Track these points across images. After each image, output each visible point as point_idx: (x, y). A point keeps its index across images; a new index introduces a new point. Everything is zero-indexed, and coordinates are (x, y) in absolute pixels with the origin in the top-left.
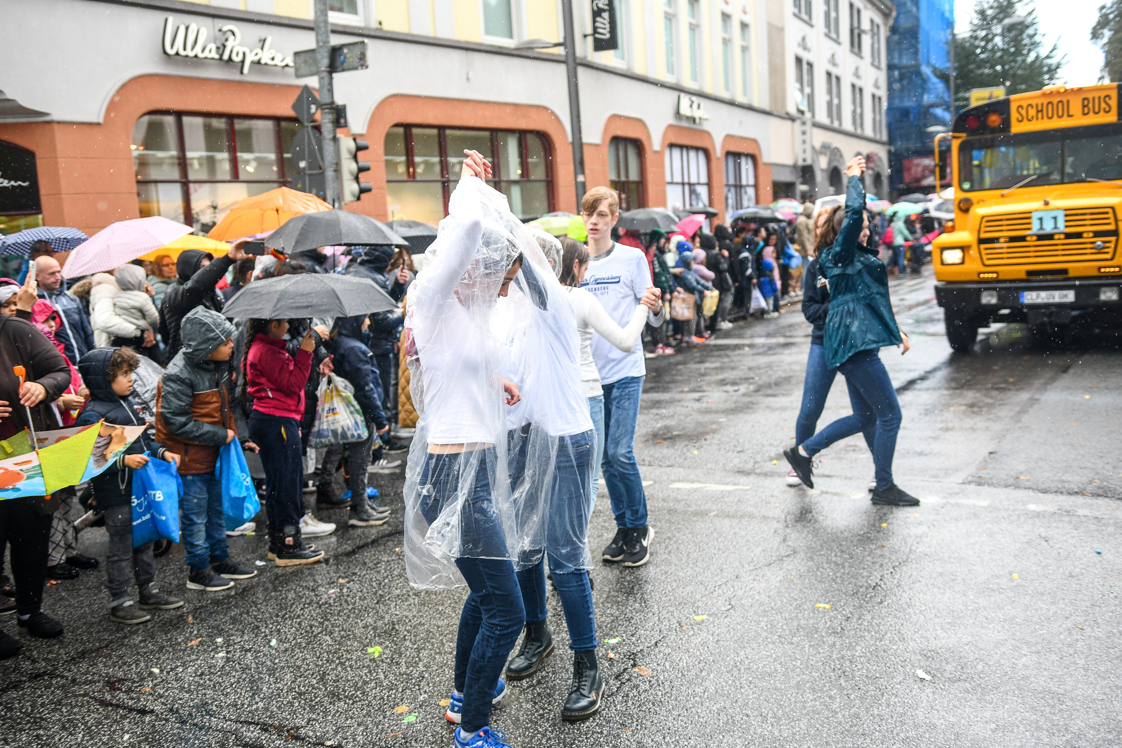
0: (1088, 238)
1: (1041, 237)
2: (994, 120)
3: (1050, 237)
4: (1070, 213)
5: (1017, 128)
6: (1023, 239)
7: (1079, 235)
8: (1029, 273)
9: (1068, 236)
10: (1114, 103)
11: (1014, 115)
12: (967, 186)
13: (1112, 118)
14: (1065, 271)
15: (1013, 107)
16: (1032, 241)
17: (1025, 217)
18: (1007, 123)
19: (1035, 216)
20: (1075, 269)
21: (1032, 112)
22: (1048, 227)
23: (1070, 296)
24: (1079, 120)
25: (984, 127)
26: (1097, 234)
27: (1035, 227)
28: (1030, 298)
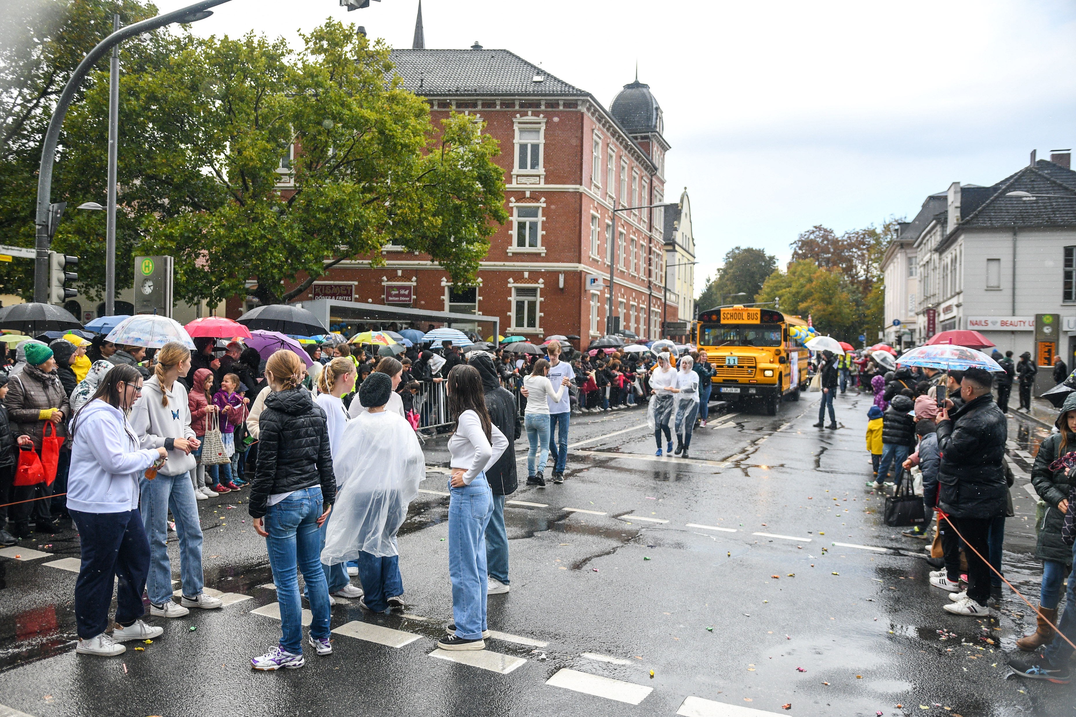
0: (745, 368)
1: (729, 367)
2: (714, 317)
3: (732, 367)
4: (740, 358)
5: (723, 322)
6: (722, 367)
7: (743, 367)
8: (724, 380)
9: (739, 367)
10: (759, 316)
11: (722, 316)
12: (702, 343)
13: (758, 322)
14: (736, 381)
15: (722, 313)
16: (725, 368)
17: (723, 358)
18: (719, 320)
19: (727, 358)
20: (741, 380)
21: (729, 316)
22: (732, 363)
23: (738, 391)
24: (746, 321)
25: (710, 320)
26: (749, 367)
27: (727, 362)
28: (724, 390)
